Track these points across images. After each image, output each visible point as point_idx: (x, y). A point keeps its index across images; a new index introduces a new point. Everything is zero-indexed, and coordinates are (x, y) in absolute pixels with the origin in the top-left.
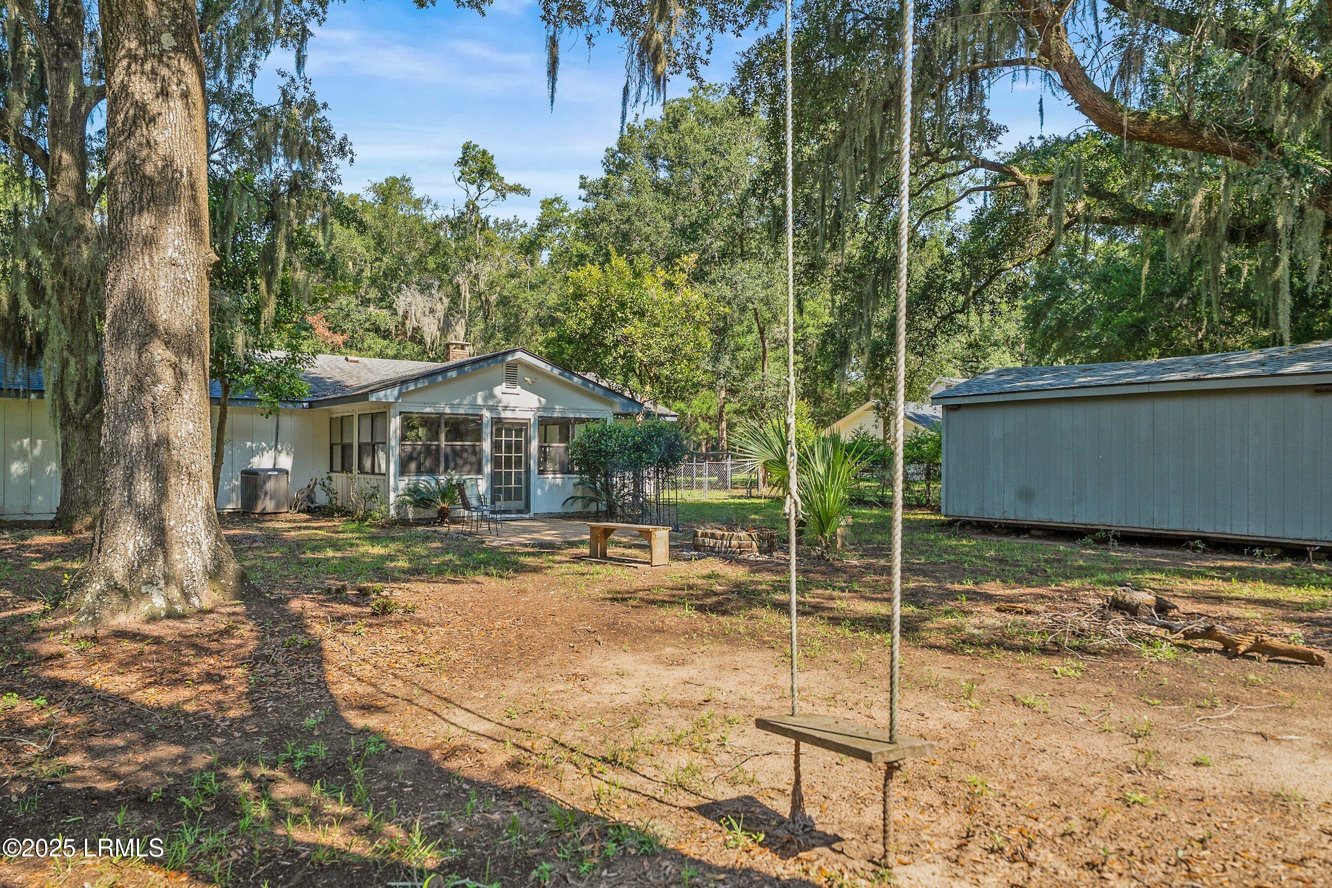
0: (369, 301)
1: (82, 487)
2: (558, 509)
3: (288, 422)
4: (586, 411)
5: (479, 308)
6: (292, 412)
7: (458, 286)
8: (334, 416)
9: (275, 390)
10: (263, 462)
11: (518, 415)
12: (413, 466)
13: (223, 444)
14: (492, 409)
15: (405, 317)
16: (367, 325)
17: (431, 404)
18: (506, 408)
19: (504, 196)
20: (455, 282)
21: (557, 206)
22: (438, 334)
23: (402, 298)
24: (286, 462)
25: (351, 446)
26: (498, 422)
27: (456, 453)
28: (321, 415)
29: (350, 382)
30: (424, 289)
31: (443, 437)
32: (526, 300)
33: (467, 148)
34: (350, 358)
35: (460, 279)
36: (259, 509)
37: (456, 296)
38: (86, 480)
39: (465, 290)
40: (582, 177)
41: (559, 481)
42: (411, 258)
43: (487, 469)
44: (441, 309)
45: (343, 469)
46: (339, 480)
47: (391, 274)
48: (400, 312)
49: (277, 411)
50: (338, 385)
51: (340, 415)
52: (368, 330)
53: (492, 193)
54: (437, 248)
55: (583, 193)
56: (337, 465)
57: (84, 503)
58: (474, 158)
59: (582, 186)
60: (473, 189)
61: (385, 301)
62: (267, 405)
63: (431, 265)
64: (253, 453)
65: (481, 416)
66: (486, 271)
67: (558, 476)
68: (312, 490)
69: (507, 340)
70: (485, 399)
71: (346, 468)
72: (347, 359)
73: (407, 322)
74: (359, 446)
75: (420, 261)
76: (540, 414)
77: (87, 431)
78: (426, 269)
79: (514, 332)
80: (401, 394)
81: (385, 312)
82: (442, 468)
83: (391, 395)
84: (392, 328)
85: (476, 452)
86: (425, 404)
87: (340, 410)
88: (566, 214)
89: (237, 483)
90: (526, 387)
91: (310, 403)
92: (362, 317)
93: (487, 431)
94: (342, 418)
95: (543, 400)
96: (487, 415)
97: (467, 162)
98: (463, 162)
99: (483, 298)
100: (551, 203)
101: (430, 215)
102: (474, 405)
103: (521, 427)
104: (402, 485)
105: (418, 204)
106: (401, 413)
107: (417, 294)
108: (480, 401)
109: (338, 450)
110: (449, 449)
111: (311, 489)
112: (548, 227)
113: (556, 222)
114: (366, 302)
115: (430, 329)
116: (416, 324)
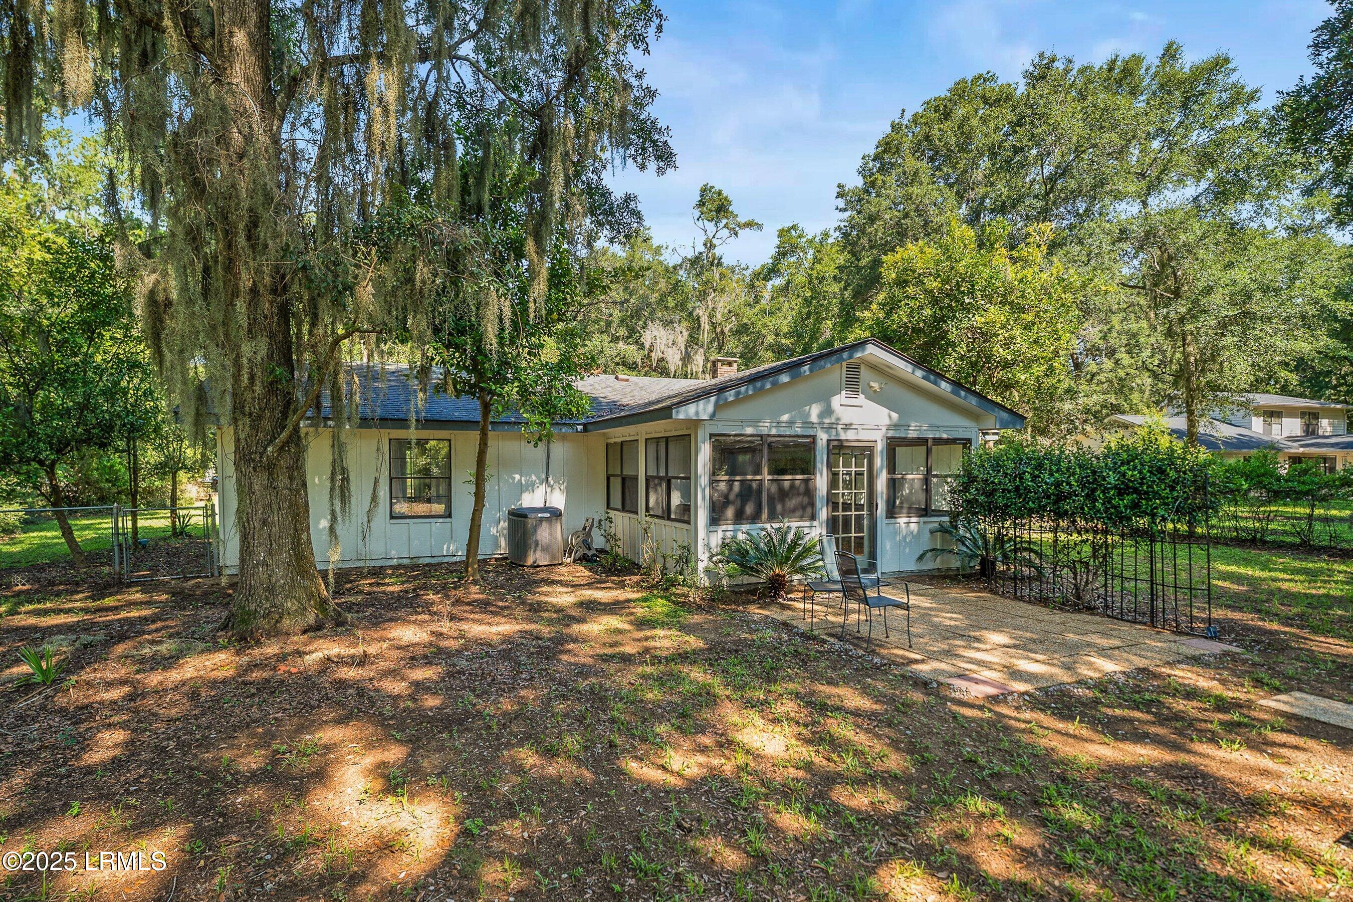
0: (618, 338)
1: (265, 563)
2: (911, 566)
3: (559, 450)
4: (947, 428)
5: (714, 339)
6: (564, 438)
7: (698, 319)
8: (612, 441)
9: (547, 406)
10: (532, 500)
11: (865, 435)
12: (730, 512)
13: (484, 480)
14: (829, 428)
15: (651, 351)
16: (617, 359)
17: (754, 423)
18: (847, 427)
19: (736, 234)
20: (695, 314)
21: (793, 233)
22: (680, 363)
23: (648, 332)
24: (558, 500)
25: (635, 478)
26: (838, 448)
27: (783, 495)
28: (597, 440)
29: (625, 401)
30: (667, 324)
31: (765, 470)
32: (766, 325)
33: (704, 190)
34: (620, 376)
35: (700, 312)
36: (529, 562)
37: (695, 326)
38: (270, 553)
39: (704, 320)
40: (839, 186)
41: (914, 527)
42: (654, 298)
43: (823, 514)
44: (682, 341)
45: (624, 509)
46: (621, 522)
47: (637, 314)
48: (647, 346)
49: (549, 436)
50: (614, 406)
51: (619, 440)
52: (618, 364)
53: (726, 231)
54: (676, 286)
55: (841, 203)
56: (617, 501)
57: (267, 589)
58: (712, 200)
59: (840, 195)
60: (710, 227)
61: (632, 335)
62: (535, 428)
63: (671, 303)
64: (522, 488)
65: (814, 437)
66: (722, 304)
67: (914, 519)
68: (589, 534)
69: (746, 365)
70: (821, 416)
71: (628, 506)
72: (617, 378)
73: (653, 354)
74: (647, 480)
75: (662, 300)
76: (891, 434)
77: (271, 474)
78: (667, 308)
79: (752, 358)
80: (717, 406)
81: (633, 347)
82: (765, 516)
83: (704, 409)
84: (639, 361)
85: (809, 492)
86: (743, 422)
87: (619, 434)
88: (804, 240)
89: (504, 524)
90: (875, 397)
91: (585, 425)
92: (615, 353)
93: (821, 458)
94: (622, 442)
95: (895, 416)
96: (823, 437)
97: (704, 204)
98: (701, 204)
99: (718, 330)
100: (788, 231)
101: (670, 259)
102: (808, 424)
103: (865, 452)
104: (716, 540)
105: (658, 251)
106: (711, 435)
107: (661, 329)
108: (814, 418)
109: (616, 484)
110: (774, 488)
111: (586, 532)
112: (784, 255)
113: (794, 249)
114: (615, 339)
115: (674, 359)
116: (661, 355)
